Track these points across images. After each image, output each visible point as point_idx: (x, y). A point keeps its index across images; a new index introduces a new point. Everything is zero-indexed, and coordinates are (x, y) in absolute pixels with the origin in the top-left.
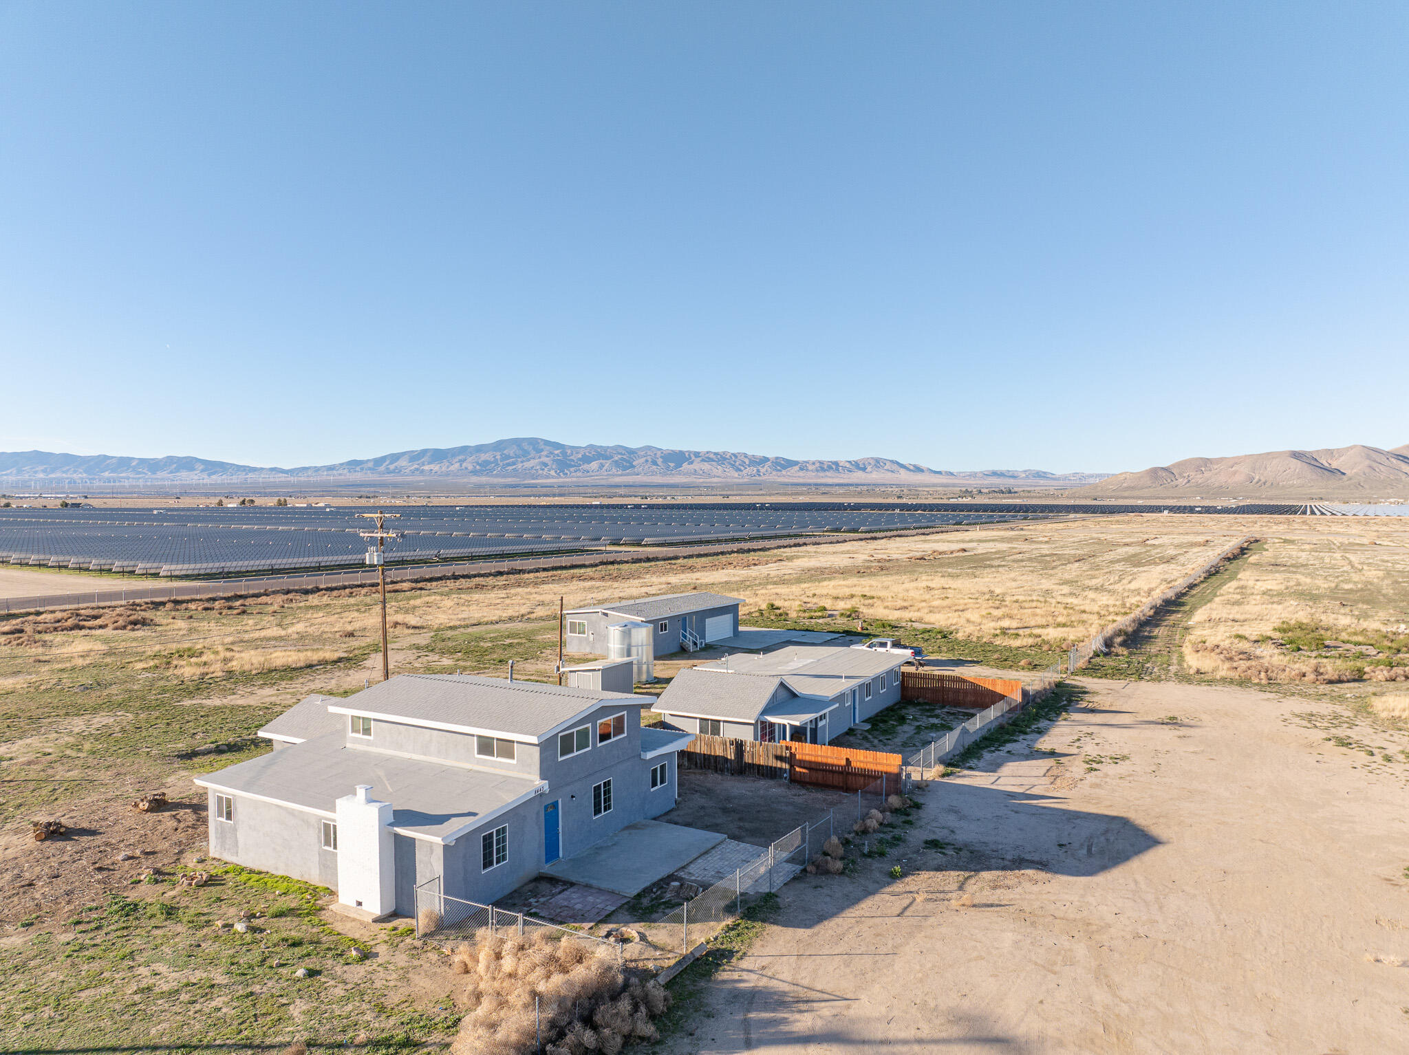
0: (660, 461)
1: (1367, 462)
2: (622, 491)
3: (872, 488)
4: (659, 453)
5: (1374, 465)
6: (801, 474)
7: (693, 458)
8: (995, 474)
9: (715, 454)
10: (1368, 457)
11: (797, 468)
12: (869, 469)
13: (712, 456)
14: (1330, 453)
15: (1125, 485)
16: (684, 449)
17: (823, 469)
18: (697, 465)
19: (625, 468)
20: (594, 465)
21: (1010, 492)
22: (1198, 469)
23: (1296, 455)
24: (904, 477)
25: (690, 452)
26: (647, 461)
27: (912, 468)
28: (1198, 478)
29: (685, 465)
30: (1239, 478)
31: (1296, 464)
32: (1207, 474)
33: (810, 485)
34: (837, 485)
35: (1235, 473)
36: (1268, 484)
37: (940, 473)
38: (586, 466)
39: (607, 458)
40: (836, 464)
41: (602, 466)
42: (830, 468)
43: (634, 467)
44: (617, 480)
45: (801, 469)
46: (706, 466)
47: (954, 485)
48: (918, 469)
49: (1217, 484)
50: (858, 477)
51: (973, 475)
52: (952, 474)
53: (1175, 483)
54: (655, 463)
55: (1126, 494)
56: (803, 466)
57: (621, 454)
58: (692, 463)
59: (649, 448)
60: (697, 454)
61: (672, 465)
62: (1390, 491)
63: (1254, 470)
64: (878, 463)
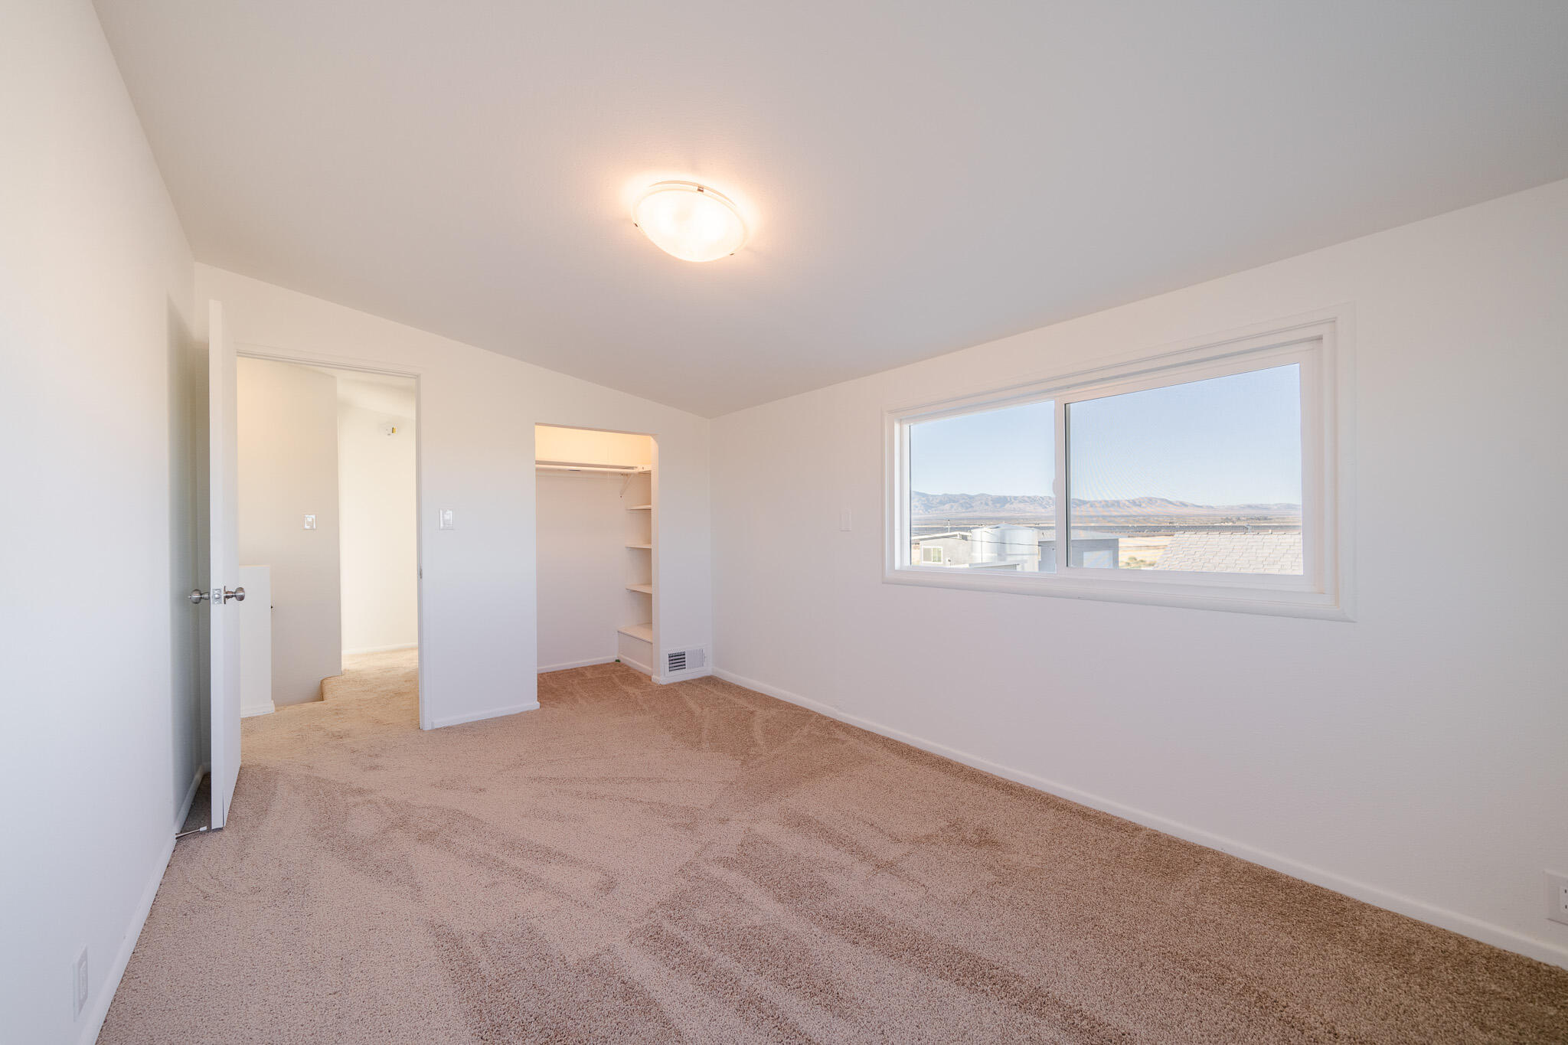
0: (990, 503)
2: (965, 522)
3: (1147, 517)
4: (989, 498)
6: (1091, 509)
7: (1013, 500)
8: (1250, 506)
9: (1029, 497)
11: (1088, 505)
12: (1143, 505)
13: (1026, 499)
16: (1007, 495)
17: (1107, 506)
18: (1016, 505)
19: (967, 508)
20: (947, 506)
24: (1172, 510)
25: (1010, 497)
26: (982, 503)
27: (1178, 504)
29: (1007, 506)
33: (1098, 516)
34: (1119, 516)
37: (1201, 507)
38: (942, 507)
39: (954, 502)
40: (1118, 502)
41: (952, 507)
42: (1113, 505)
43: (972, 507)
44: (963, 515)
45: (1091, 506)
46: (1022, 506)
48: (1184, 505)
50: (1135, 510)
51: (1232, 508)
52: (1212, 507)
54: (987, 504)
56: (1092, 504)
57: (964, 499)
58: (1012, 503)
59: (983, 495)
60: (1015, 498)
61: (998, 505)
64: (1151, 501)
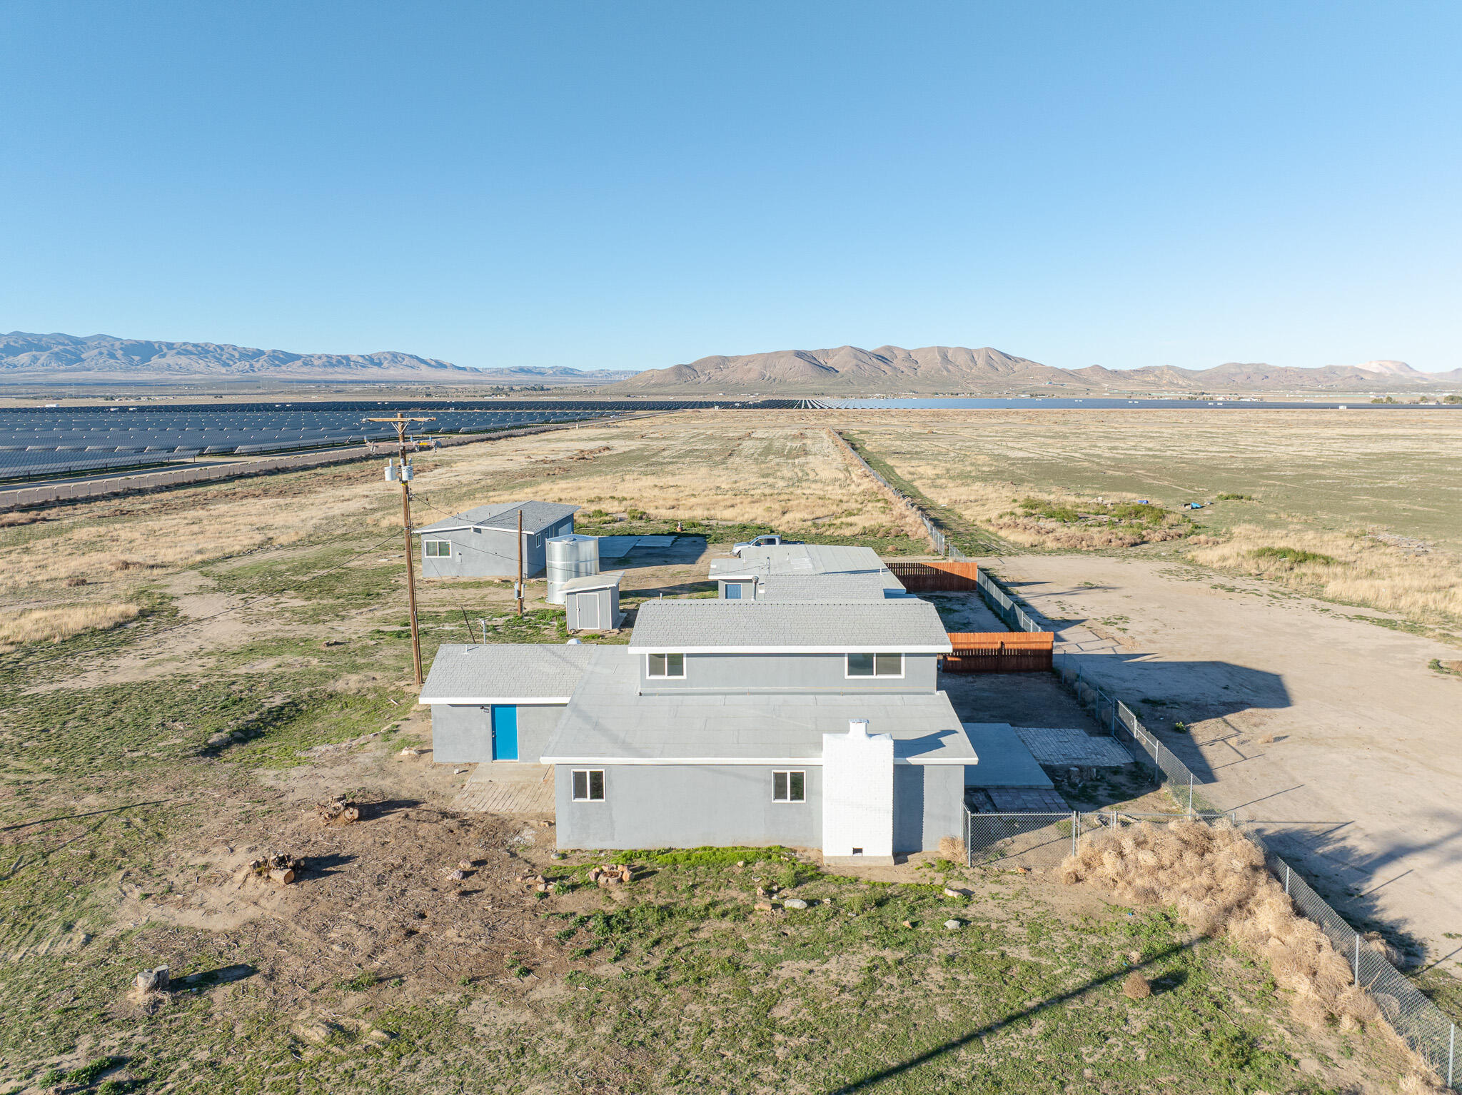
0: (119, 353)
1: (855, 362)
2: (73, 391)
3: (392, 385)
4: (117, 344)
5: (860, 363)
6: (305, 369)
7: (165, 350)
8: (522, 370)
9: (194, 345)
10: (856, 357)
11: (299, 363)
12: (385, 364)
13: (190, 348)
14: (826, 352)
15: (653, 382)
16: (152, 339)
17: (332, 365)
18: (170, 359)
19: (70, 362)
20: (24, 358)
21: (542, 389)
22: (718, 367)
23: (800, 354)
24: (426, 373)
25: (160, 343)
26: (101, 353)
27: (433, 363)
28: (718, 375)
29: (155, 359)
30: (753, 375)
31: (800, 363)
32: (725, 372)
33: (318, 382)
34: (352, 382)
35: (749, 370)
36: (777, 381)
37: (464, 369)
38: (11, 359)
39: (40, 348)
40: (347, 358)
41: (35, 359)
42: (339, 363)
43: (83, 360)
44: (61, 377)
45: (305, 364)
46: (183, 360)
47: (482, 382)
48: (441, 365)
49: (735, 381)
50: (372, 373)
51: (500, 371)
52: (477, 370)
53: (698, 380)
54: (112, 356)
55: (654, 391)
56: (307, 361)
57: (63, 344)
58: (164, 356)
59: (102, 337)
60: (170, 346)
61: (137, 358)
62: (873, 387)
63: (765, 367)
64: (395, 358)
